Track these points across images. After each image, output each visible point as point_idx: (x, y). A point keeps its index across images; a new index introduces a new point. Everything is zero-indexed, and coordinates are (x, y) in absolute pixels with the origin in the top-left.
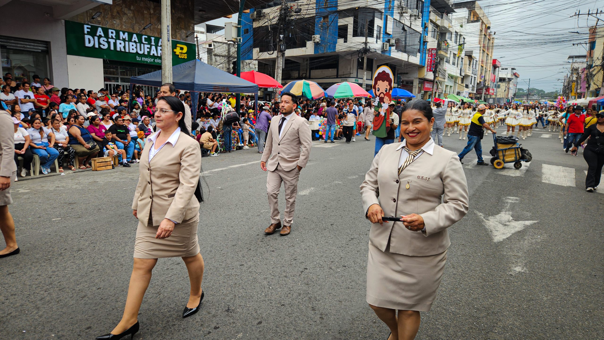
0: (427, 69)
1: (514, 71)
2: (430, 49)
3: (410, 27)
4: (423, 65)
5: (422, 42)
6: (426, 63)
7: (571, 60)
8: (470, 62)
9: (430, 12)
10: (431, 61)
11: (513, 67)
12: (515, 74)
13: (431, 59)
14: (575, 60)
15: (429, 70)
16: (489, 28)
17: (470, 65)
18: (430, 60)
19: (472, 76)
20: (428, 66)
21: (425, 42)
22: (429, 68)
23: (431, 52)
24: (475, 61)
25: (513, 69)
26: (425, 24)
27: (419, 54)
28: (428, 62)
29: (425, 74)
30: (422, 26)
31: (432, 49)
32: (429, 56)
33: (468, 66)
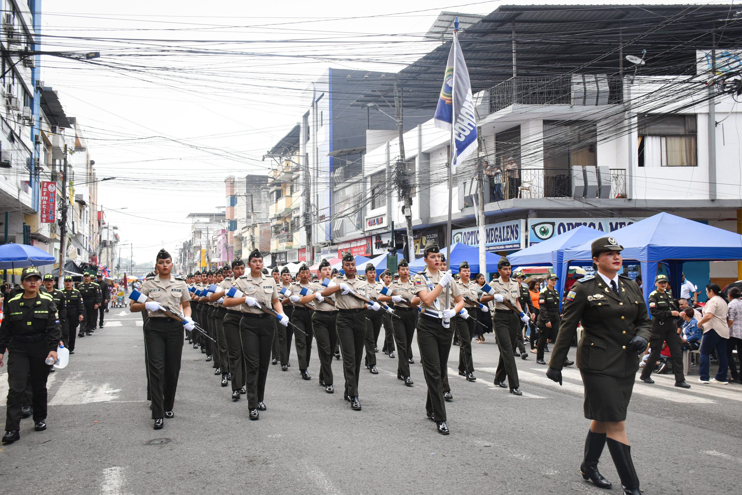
0: (42, 218)
1: (116, 231)
2: (43, 182)
3: (19, 138)
4: (36, 210)
5: (33, 167)
6: (40, 206)
7: (191, 220)
8: (81, 211)
9: (41, 119)
10: (48, 205)
11: (115, 225)
12: (116, 236)
13: (47, 201)
14: (196, 219)
15: (44, 220)
16: (92, 163)
17: (80, 218)
18: (45, 202)
19: (83, 236)
20: (42, 212)
21: (38, 168)
22: (44, 216)
23: (47, 187)
24: (85, 212)
25: (115, 228)
26: (37, 137)
27: (30, 189)
28: (42, 205)
29: (39, 227)
30: (32, 140)
31: (48, 183)
32: (43, 195)
33: (79, 219)
